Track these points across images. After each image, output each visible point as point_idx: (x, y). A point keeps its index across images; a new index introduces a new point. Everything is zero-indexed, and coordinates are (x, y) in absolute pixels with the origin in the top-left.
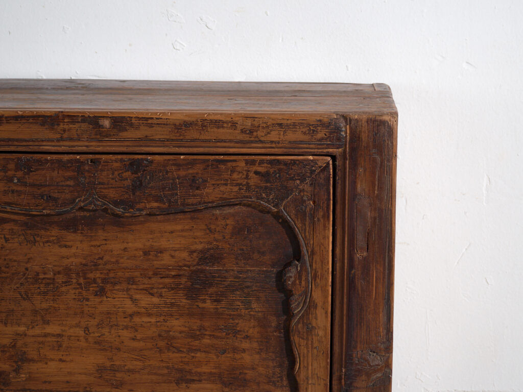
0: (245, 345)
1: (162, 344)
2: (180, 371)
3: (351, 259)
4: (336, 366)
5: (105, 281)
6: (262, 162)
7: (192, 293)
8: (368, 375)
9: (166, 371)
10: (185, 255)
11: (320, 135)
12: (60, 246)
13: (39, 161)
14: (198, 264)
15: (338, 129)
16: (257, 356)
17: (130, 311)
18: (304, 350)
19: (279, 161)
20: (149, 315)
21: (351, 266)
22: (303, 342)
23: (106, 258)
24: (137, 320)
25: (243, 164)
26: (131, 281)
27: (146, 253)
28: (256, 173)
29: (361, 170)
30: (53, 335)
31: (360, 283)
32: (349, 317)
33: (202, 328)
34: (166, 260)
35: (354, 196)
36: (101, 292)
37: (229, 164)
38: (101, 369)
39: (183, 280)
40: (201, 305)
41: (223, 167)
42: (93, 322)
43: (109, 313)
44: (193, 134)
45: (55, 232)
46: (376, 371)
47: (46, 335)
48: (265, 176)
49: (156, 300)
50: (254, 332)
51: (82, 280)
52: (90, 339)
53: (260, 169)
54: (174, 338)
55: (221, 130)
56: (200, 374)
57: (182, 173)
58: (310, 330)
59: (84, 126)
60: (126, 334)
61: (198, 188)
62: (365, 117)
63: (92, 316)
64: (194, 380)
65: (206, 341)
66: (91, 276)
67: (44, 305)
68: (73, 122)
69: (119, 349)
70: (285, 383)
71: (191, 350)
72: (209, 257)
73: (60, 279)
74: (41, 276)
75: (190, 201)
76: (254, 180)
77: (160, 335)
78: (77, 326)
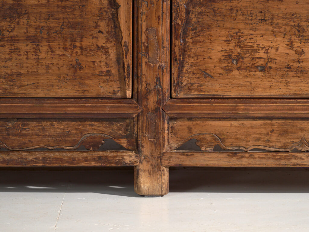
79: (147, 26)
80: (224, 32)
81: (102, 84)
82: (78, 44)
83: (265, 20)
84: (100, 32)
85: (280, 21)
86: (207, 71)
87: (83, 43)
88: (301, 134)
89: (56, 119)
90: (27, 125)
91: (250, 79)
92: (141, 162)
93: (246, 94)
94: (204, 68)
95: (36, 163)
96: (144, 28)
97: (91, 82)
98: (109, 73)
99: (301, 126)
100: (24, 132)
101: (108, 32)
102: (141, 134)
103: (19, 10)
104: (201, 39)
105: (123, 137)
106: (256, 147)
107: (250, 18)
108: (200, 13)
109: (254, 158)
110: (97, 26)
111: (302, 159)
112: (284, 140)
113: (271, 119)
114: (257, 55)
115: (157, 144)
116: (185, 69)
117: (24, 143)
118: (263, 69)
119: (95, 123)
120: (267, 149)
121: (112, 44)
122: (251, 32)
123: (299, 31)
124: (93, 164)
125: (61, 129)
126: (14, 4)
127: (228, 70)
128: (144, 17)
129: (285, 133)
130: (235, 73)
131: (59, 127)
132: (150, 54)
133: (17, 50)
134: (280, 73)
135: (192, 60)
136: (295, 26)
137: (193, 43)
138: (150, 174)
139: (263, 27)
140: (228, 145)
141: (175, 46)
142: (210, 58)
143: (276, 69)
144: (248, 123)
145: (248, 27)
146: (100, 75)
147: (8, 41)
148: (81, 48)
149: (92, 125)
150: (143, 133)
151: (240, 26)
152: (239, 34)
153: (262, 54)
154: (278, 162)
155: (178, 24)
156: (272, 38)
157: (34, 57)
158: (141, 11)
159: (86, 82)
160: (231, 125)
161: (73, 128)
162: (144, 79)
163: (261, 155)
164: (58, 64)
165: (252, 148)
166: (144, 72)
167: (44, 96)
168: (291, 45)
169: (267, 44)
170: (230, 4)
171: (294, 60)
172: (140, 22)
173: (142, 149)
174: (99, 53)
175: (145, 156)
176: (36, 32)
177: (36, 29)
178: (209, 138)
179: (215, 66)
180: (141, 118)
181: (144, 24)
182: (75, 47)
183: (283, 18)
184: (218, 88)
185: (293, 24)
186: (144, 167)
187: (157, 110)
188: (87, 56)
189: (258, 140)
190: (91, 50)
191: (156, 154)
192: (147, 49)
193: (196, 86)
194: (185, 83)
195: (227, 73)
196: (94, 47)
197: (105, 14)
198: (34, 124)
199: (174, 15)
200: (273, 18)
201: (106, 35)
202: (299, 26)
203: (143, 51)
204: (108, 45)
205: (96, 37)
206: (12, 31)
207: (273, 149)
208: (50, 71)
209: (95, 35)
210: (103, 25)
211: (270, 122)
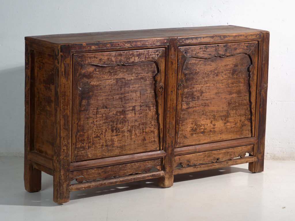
0: (241, 85)
1: (227, 86)
2: (230, 92)
3: (262, 63)
4: (258, 88)
5: (218, 73)
6: (247, 43)
7: (233, 74)
8: (264, 89)
9: (227, 92)
10: (232, 65)
11: (258, 37)
12: (210, 66)
13: (208, 46)
14: (234, 67)
15: (261, 35)
16: (243, 87)
17: (222, 79)
18: (252, 85)
19: (249, 43)
20: (225, 80)
21: (262, 65)
22: (252, 83)
23: (218, 67)
24: (223, 81)
25: (243, 44)
26: (222, 72)
27: (225, 66)
28: (246, 46)
29: (264, 43)
30: (208, 86)
31: (263, 68)
32: (261, 76)
33: (234, 82)
34: (229, 67)
35: (263, 49)
36: (217, 75)
37: (241, 44)
38: (216, 93)
39: (231, 71)
40: (234, 77)
41: (240, 45)
42: (215, 82)
43: (218, 80)
44: (237, 38)
45: (209, 62)
46: (265, 88)
47: (207, 86)
48: (247, 46)
49: (226, 76)
50: (243, 82)
51: (214, 73)
52: (215, 87)
53: (247, 45)
54: (229, 84)
55: (241, 37)
56: (233, 92)
57: (233, 47)
58: (253, 80)
59: (219, 38)
60: (221, 85)
61: (236, 50)
62: (265, 32)
63: (215, 81)
64: (232, 94)
65: (235, 85)
66: (215, 72)
67: (207, 80)
68: (216, 37)
69: (219, 88)
70: (248, 93)
71: (232, 87)
72: (236, 66)
73: (210, 73)
74: (207, 73)
75: (234, 53)
76: (245, 48)
77: (227, 84)
78: (212, 84)
79: (169, 121)
80: (191, 120)
81: (152, 146)
82: (145, 131)
83: (204, 114)
84: (152, 125)
85: (208, 114)
86: (186, 136)
87: (146, 130)
88: (214, 156)
89: (136, 162)
90: (127, 165)
91: (198, 137)
92: (166, 175)
93: (198, 143)
94: (185, 135)
95: (132, 180)
96: (168, 122)
97: (149, 145)
98: (154, 141)
99: (214, 153)
100: (126, 168)
101: (154, 125)
102: (166, 164)
103: (125, 120)
104: (184, 124)
105: (158, 165)
106: (200, 163)
107: (199, 114)
108: (184, 114)
109: (201, 167)
110: (151, 123)
111: (216, 165)
112: (209, 159)
113: (205, 152)
114: (201, 128)
115: (171, 167)
116: (179, 136)
117: (125, 173)
118: (203, 132)
119: (149, 161)
120: (203, 163)
121: (156, 129)
122: (200, 119)
123: (214, 117)
124: (150, 178)
125: (138, 165)
126: (123, 118)
127: (192, 134)
128: (168, 118)
129: (209, 156)
130: (194, 135)
131: (137, 164)
132: (170, 132)
133: (125, 136)
134: (208, 134)
135: (181, 132)
136: (213, 115)
137: (181, 125)
138: (168, 179)
139: (203, 117)
140: (191, 164)
141: (177, 128)
142: (186, 131)
143: (207, 132)
144: (198, 154)
145: (199, 117)
146: (152, 142)
147: (121, 133)
148: (146, 132)
149: (148, 162)
150: (167, 163)
151: (196, 117)
152: (196, 120)
153: (203, 127)
154: (209, 168)
155: (178, 119)
156: (206, 121)
157: (130, 138)
158: (167, 116)
159: (147, 145)
160: (193, 156)
161: (142, 164)
162: (167, 142)
163: (204, 166)
164: (138, 139)
165: (199, 163)
166: (168, 140)
167: (133, 153)
168: (211, 122)
169: (204, 123)
170: (193, 109)
171: (212, 128)
172: (167, 120)
173: (167, 170)
174: (152, 133)
175: (167, 172)
176: (131, 128)
177: (131, 126)
178: (186, 162)
179: (188, 134)
180: (166, 158)
181: (168, 120)
182: (144, 132)
183: (209, 112)
184: (189, 142)
185: (212, 114)
186: (167, 176)
187: (171, 154)
188: (147, 135)
189: (201, 160)
190: (149, 133)
191: (171, 171)
192: (169, 130)
193: (182, 142)
194: (178, 141)
195: (192, 136)
196: (150, 131)
197: (153, 118)
198: (129, 165)
199: (177, 116)
200: (206, 113)
201: (154, 126)
202: (214, 115)
203: (168, 131)
204: (155, 130)
205: (151, 127)
206: (123, 128)
207: (205, 163)
208: (135, 143)
209: (150, 127)
210: (153, 123)
211: (204, 152)
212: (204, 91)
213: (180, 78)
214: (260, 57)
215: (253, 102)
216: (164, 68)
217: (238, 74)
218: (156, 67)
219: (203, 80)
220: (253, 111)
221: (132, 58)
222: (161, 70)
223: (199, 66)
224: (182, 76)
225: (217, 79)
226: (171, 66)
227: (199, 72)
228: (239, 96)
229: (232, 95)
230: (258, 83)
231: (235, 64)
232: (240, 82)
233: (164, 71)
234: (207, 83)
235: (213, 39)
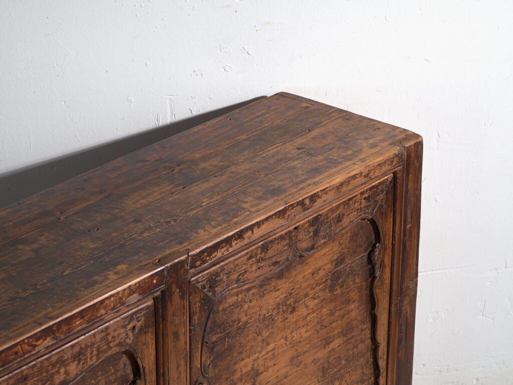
0: (352, 307)
1: (318, 327)
2: (326, 339)
3: (405, 231)
4: (394, 298)
5: (295, 302)
6: (367, 190)
7: (332, 288)
8: (409, 295)
9: (320, 343)
10: (329, 266)
11: (395, 163)
12: (276, 291)
14: (335, 268)
15: (402, 156)
16: (357, 311)
17: (305, 315)
18: (380, 296)
19: (374, 186)
20: (314, 312)
21: (405, 235)
22: (380, 291)
23: (296, 287)
24: (308, 319)
25: (359, 196)
26: (306, 295)
27: (313, 274)
28: (365, 199)
29: (410, 175)
30: (271, 351)
31: (408, 243)
32: (403, 266)
33: (336, 307)
34: (322, 273)
35: (407, 192)
36: (294, 310)
38: (292, 359)
39: (329, 281)
40: (335, 293)
41: (351, 202)
42: (289, 331)
43: (296, 322)
44: (344, 189)
45: (273, 283)
46: (412, 292)
47: (268, 353)
48: (367, 198)
49: (316, 301)
50: (356, 297)
51: (285, 308)
52: (288, 343)
53: (367, 195)
54: (324, 320)
55: (356, 180)
56: (334, 336)
57: (334, 215)
58: (382, 282)
59: (298, 207)
60: (303, 330)
61: (340, 221)
62: (413, 143)
63: (289, 328)
64: (331, 342)
65: (337, 314)
66: (288, 302)
67: (268, 334)
68: (293, 209)
69: (300, 342)
71: (330, 324)
72: (340, 261)
73: (275, 313)
74: (267, 315)
76: (363, 204)
77: (318, 322)
212: (261, 369)
213: (199, 366)
214: (401, 214)
215: (382, 341)
216: (153, 358)
217: (344, 281)
218: (128, 362)
219: (260, 338)
220: (382, 363)
221: (58, 372)
222: (144, 369)
223: (246, 307)
224: (203, 359)
225: (293, 320)
226: (175, 346)
227: (246, 323)
228: (347, 340)
229: (332, 345)
230: (395, 287)
231: (337, 260)
232: (348, 301)
233: (154, 367)
234: (268, 344)
235: (283, 218)
